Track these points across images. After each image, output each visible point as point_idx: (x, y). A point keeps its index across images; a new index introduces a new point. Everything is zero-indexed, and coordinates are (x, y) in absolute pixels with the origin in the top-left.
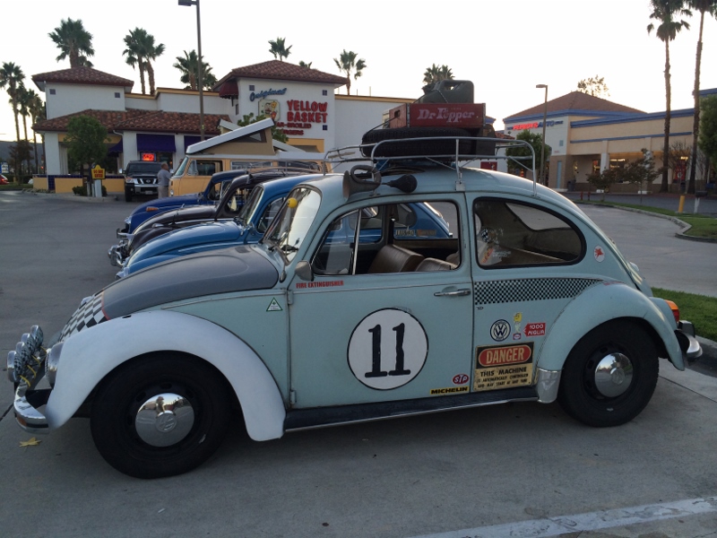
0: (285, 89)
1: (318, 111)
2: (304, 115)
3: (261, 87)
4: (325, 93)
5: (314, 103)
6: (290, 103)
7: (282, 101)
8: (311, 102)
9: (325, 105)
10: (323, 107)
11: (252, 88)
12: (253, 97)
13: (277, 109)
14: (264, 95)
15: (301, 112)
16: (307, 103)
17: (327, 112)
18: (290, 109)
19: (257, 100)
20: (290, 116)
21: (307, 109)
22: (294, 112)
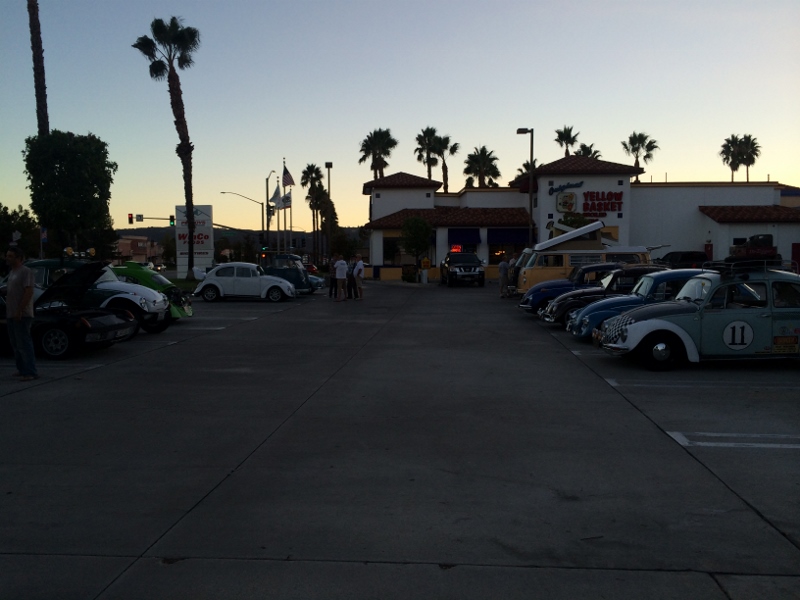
0: (582, 183)
1: (614, 200)
2: (600, 204)
3: (559, 182)
4: (621, 183)
5: (610, 194)
6: (587, 195)
7: (579, 193)
8: (606, 192)
9: (621, 194)
10: (619, 196)
11: (551, 183)
12: (551, 192)
13: (574, 200)
14: (562, 189)
15: (597, 202)
16: (603, 193)
17: (623, 200)
18: (586, 200)
19: (555, 194)
20: (586, 206)
21: (603, 199)
22: (590, 203)
